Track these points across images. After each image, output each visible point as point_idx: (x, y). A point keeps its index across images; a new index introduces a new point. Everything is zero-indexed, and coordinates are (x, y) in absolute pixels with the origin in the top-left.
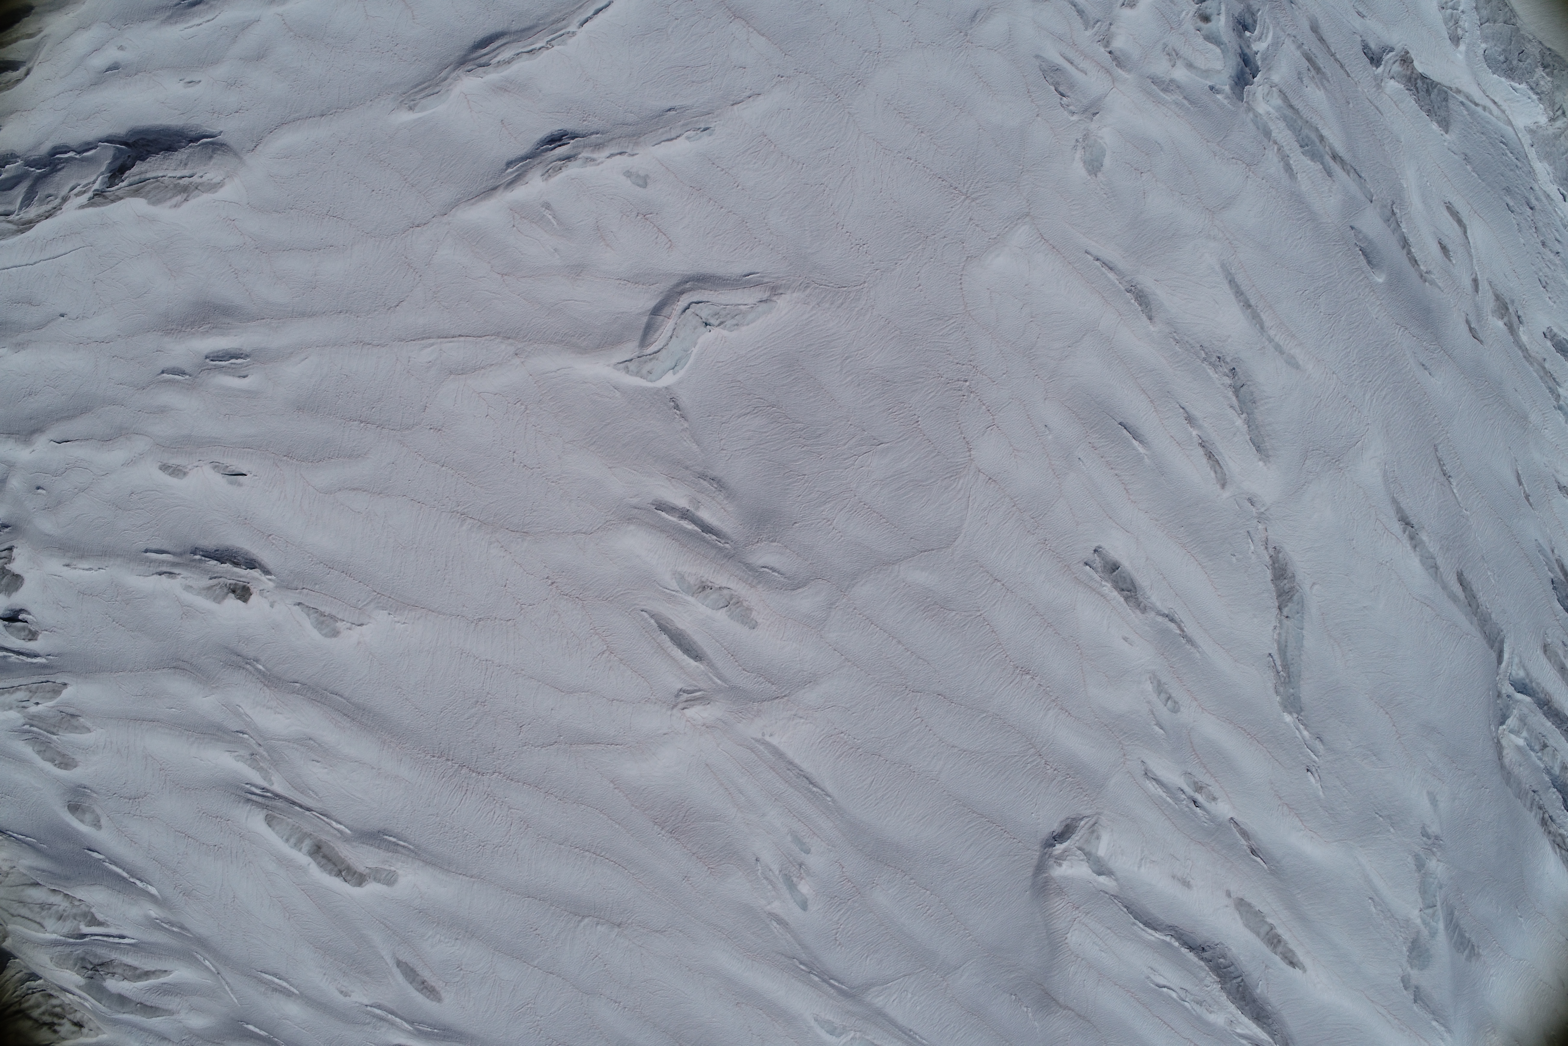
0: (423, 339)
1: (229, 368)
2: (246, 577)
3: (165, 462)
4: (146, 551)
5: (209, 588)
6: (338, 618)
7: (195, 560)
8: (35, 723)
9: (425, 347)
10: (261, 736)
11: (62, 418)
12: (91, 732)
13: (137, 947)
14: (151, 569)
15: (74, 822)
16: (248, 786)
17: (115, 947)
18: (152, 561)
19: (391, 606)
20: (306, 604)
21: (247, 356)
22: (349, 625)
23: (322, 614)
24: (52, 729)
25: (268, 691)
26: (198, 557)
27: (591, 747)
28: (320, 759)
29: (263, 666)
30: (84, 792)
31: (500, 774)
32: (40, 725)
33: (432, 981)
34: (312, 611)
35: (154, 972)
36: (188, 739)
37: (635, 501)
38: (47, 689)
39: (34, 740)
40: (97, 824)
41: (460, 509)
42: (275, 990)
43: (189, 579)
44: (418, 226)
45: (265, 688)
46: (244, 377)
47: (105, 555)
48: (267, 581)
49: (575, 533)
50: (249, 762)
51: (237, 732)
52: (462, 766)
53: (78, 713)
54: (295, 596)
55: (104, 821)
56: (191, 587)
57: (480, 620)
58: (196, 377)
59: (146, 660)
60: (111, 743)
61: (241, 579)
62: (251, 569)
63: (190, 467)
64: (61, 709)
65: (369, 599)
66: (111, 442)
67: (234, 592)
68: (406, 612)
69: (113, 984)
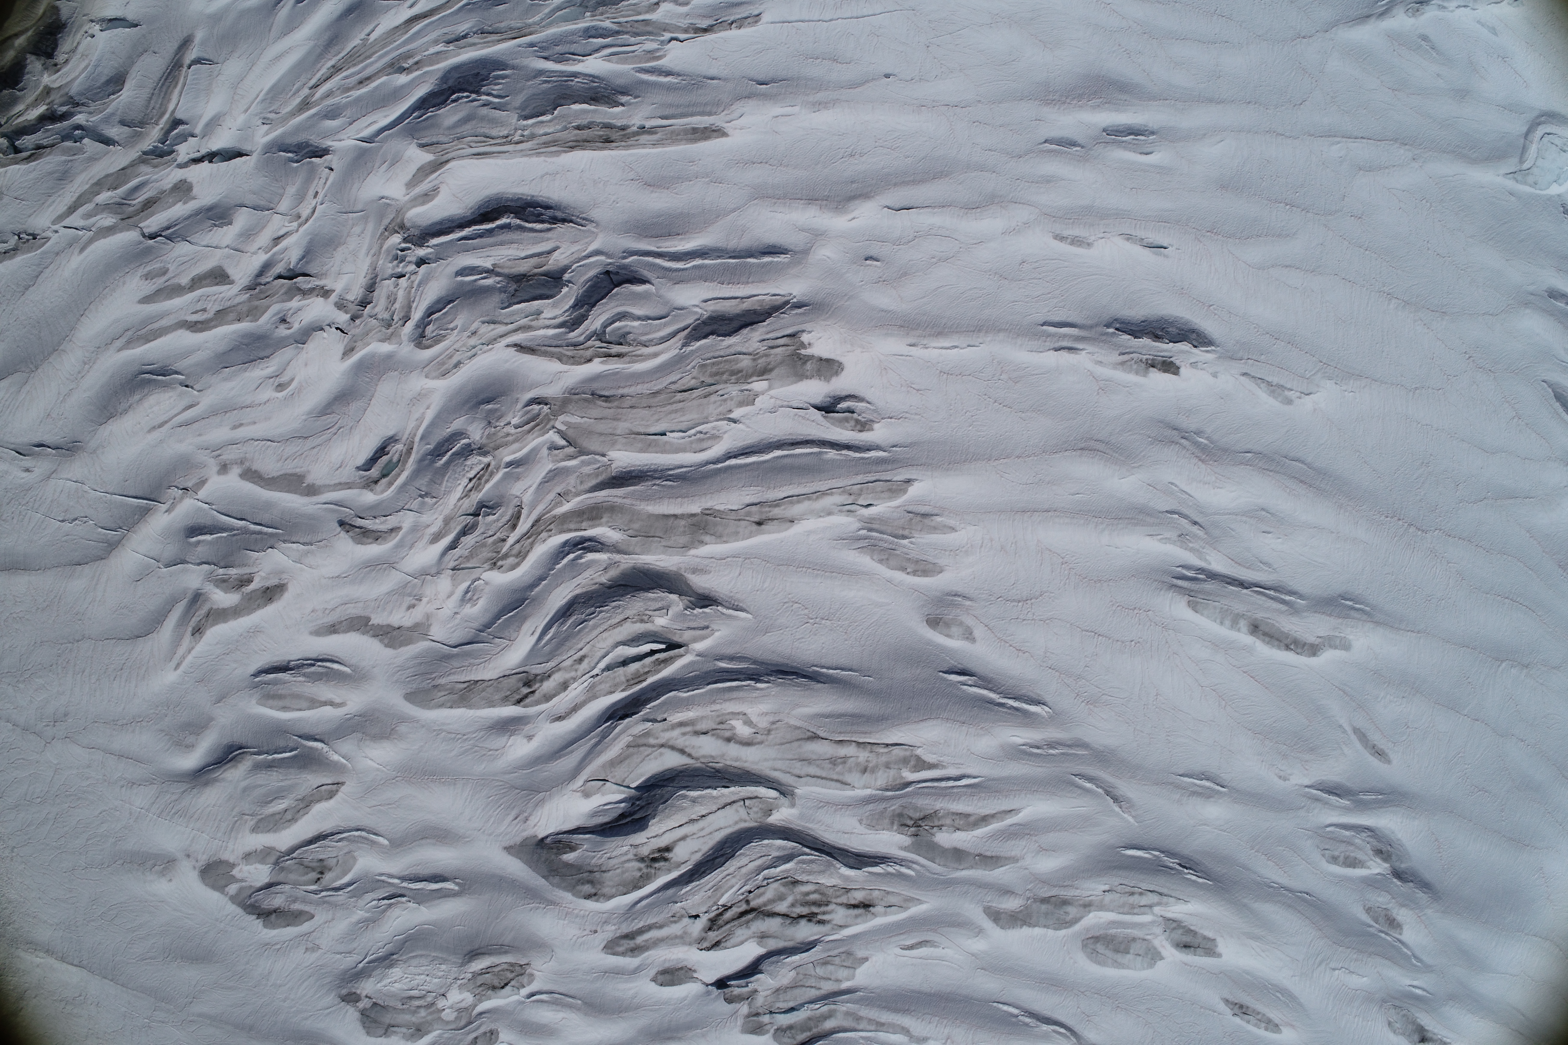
0: (1329, 136)
1: (1130, 143)
2: (1170, 351)
3: (1057, 232)
4: (1044, 324)
5: (1123, 363)
6: (1286, 388)
7: (1107, 334)
8: (874, 526)
9: (1333, 144)
10: (1201, 513)
11: (903, 182)
12: (956, 531)
13: (981, 788)
14: (1047, 344)
15: (937, 638)
16: (1180, 569)
17: (944, 793)
18: (1049, 335)
19: (1337, 376)
20: (1253, 374)
21: (1153, 133)
22: (1298, 394)
23: (1269, 384)
24: (901, 532)
25: (1203, 466)
26: (1111, 330)
27: (1511, 501)
28: (1272, 530)
29: (1207, 438)
30: (952, 600)
31: (1440, 530)
32: (883, 528)
33: (1382, 744)
34: (1260, 381)
35: (993, 816)
36: (1096, 526)
37: (1531, 288)
38: (879, 489)
39: (871, 548)
40: (969, 635)
41: (1386, 289)
42: (1194, 793)
43: (1096, 355)
44: (1304, 38)
45: (1200, 463)
46: (1147, 154)
47: (980, 331)
48: (1200, 353)
49: (1484, 314)
50: (1179, 544)
51: (1167, 512)
52: (1410, 525)
53: (936, 511)
54: (1238, 367)
55: (979, 632)
56: (1101, 362)
57: (1416, 389)
58: (1090, 149)
59: (1041, 444)
60: (992, 540)
61: (1162, 354)
62: (1175, 342)
63: (1093, 238)
64: (910, 508)
65: (1316, 370)
66: (979, 210)
67: (1153, 366)
68: (1351, 382)
69: (945, 838)
